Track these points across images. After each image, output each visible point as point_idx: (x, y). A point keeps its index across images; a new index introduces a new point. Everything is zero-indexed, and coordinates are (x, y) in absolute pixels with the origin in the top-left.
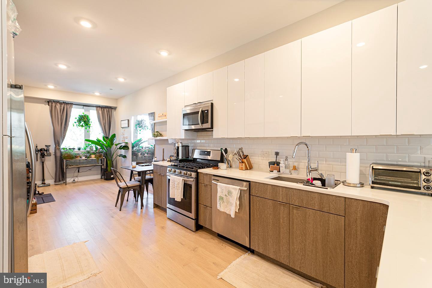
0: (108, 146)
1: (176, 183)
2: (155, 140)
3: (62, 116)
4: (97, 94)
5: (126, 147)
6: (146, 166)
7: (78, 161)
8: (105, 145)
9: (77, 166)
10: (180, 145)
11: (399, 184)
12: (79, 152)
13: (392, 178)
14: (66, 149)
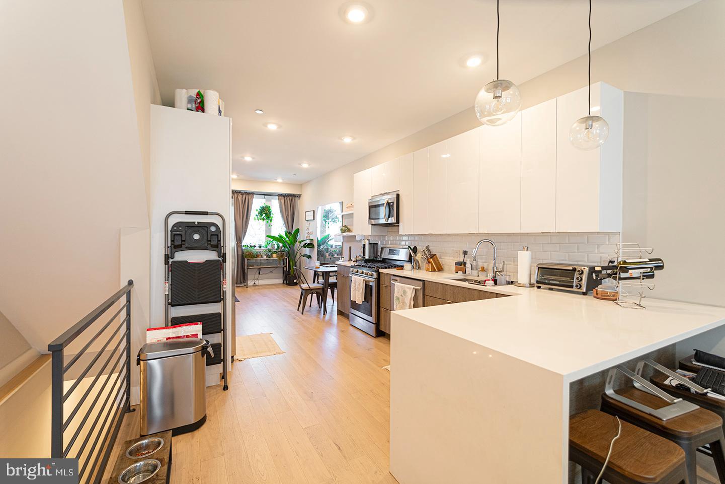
0: (291, 243)
1: (357, 284)
2: (343, 236)
3: (243, 208)
4: (280, 180)
5: (310, 245)
6: (331, 267)
7: (259, 261)
8: (287, 243)
9: (258, 267)
10: (367, 242)
11: (558, 283)
12: (260, 250)
13: (553, 277)
14: (247, 246)
